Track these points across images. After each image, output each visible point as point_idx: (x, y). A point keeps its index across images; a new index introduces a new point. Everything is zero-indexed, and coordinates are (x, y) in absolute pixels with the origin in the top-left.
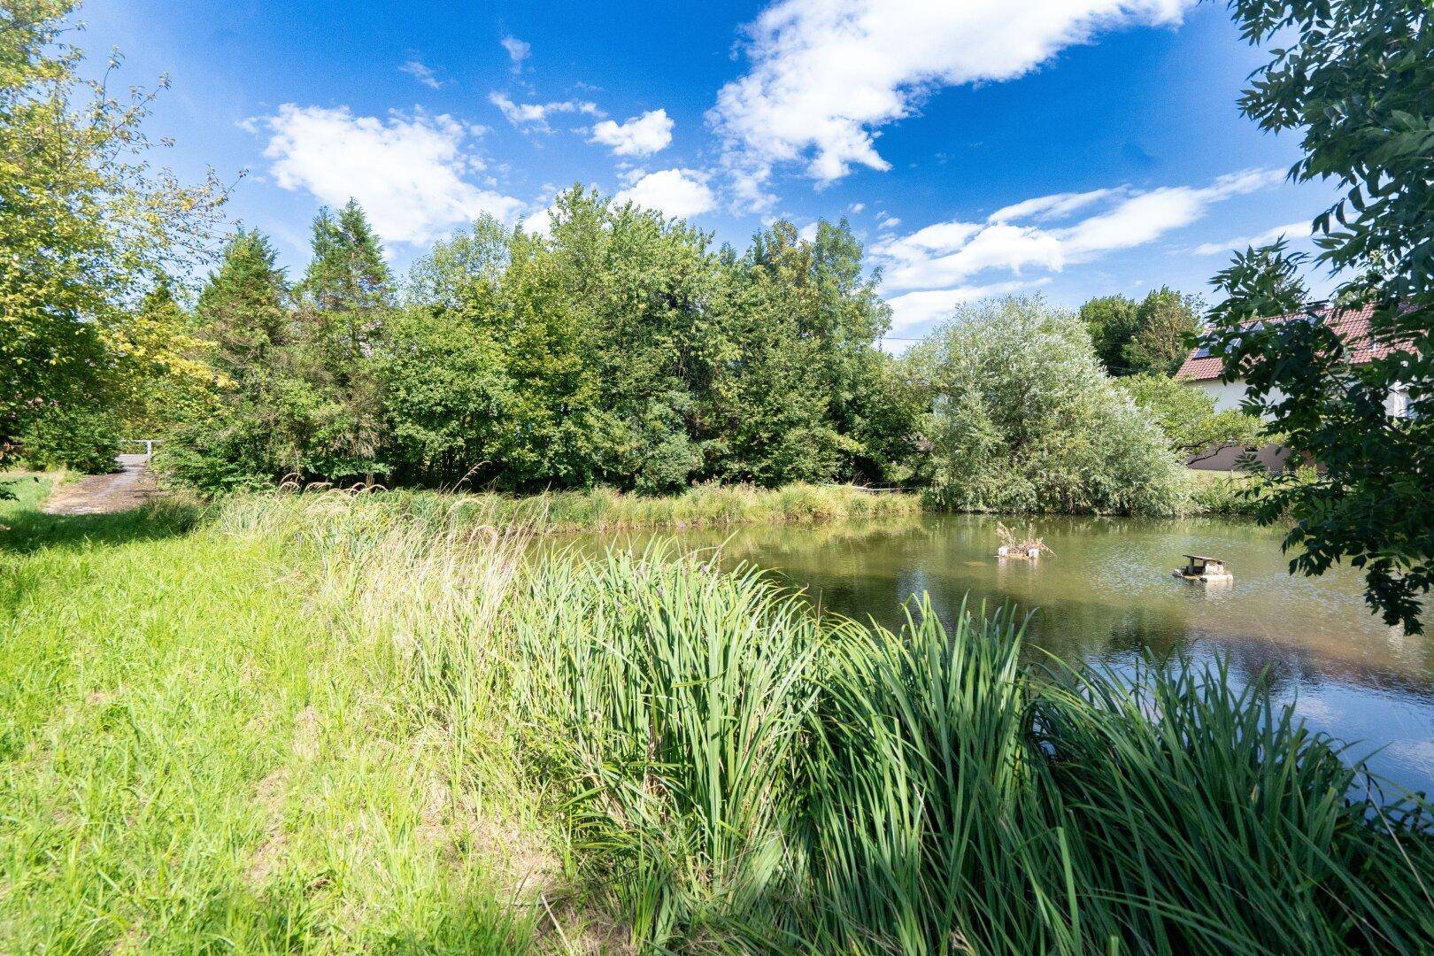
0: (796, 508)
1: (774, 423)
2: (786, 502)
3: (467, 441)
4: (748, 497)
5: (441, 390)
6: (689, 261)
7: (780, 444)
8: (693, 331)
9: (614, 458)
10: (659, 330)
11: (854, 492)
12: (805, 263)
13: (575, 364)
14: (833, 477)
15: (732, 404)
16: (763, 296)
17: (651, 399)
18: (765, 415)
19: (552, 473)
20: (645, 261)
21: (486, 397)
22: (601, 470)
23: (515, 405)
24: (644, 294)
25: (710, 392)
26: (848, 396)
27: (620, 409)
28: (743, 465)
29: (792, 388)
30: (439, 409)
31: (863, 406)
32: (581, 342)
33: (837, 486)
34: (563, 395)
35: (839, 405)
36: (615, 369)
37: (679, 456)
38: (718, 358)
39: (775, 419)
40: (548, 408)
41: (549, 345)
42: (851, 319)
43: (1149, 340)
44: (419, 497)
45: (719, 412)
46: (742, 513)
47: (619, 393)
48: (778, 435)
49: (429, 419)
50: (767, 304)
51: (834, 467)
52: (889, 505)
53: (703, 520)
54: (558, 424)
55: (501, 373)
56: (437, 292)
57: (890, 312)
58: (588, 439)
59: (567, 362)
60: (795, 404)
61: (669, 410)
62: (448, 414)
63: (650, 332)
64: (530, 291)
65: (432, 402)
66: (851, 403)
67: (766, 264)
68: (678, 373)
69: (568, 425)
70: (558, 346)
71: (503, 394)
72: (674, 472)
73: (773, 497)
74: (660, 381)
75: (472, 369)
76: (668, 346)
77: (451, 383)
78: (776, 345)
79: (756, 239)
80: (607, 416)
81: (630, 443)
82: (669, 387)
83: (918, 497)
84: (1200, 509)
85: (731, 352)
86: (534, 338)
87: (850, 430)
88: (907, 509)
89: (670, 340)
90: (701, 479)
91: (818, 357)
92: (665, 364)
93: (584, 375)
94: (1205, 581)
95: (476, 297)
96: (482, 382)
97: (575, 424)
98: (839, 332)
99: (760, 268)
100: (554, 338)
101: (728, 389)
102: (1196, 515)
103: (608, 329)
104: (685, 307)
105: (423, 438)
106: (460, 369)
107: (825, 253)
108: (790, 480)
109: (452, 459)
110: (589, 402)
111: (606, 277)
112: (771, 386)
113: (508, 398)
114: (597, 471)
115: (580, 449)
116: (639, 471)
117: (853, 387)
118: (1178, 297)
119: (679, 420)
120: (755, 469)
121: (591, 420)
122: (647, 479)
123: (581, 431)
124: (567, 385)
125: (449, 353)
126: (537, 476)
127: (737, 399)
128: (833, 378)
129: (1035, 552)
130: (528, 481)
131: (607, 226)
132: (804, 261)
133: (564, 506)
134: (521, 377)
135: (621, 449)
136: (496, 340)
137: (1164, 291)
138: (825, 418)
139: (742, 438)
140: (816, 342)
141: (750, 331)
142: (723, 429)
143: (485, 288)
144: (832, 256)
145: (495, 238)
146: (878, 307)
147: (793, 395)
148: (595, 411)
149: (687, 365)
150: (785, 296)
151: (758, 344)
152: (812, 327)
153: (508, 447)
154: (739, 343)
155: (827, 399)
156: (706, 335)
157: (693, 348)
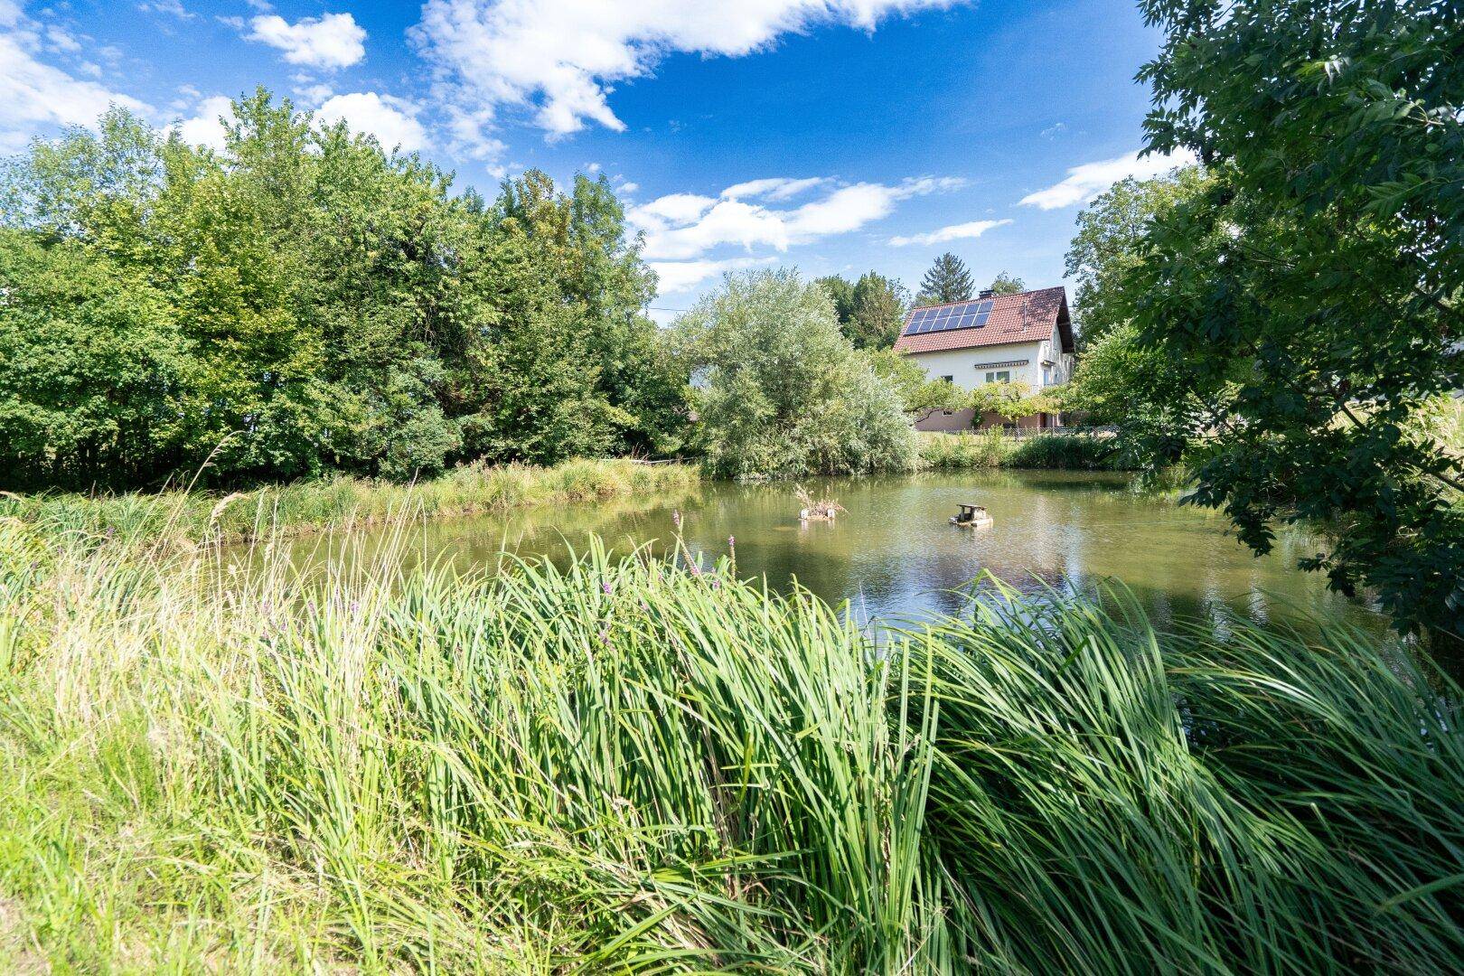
0: (579, 486)
1: (543, 395)
2: (567, 480)
3: (122, 423)
4: (524, 478)
5: (70, 353)
6: (428, 204)
7: (550, 418)
8: (441, 287)
9: (347, 439)
10: (394, 284)
11: (633, 466)
12: (564, 220)
13: (285, 323)
14: (608, 451)
15: (492, 374)
16: (519, 252)
17: (392, 367)
18: (532, 385)
19: (262, 462)
20: (373, 199)
21: (150, 363)
22: (332, 455)
23: (197, 374)
24: (373, 239)
25: (465, 360)
26: (620, 365)
27: (352, 380)
28: (510, 442)
29: (560, 356)
30: (69, 379)
31: (633, 376)
32: (292, 294)
33: (615, 461)
34: (270, 361)
35: (610, 375)
36: (341, 331)
37: (433, 435)
38: (474, 321)
39: (544, 390)
40: (250, 378)
41: (245, 295)
42: (618, 283)
43: (863, 319)
44: (54, 505)
45: (477, 384)
46: (521, 496)
47: (348, 361)
48: (548, 408)
49: (50, 394)
50: (525, 262)
51: (608, 440)
52: (671, 478)
53: (476, 506)
54: (267, 397)
55: (170, 331)
56: (43, 212)
57: (656, 278)
58: (312, 417)
59: (275, 319)
60: (565, 373)
61: (417, 381)
62: (83, 388)
63: (382, 287)
64: (208, 222)
65: (56, 369)
66: (622, 372)
67: (519, 217)
68: (422, 337)
69: (281, 399)
70: (259, 297)
71: (176, 358)
72: (431, 453)
73: (552, 475)
74: (402, 346)
75: (121, 323)
76: (409, 306)
77: (87, 343)
78: (539, 309)
79: (505, 186)
80: (336, 388)
81: (368, 420)
82: (414, 353)
83: (697, 467)
84: (927, 464)
85: (488, 315)
86: (220, 285)
87: (622, 401)
88: (687, 479)
89: (411, 298)
90: (466, 461)
91: (586, 323)
92: (406, 325)
93: (299, 337)
94: (975, 525)
95: (114, 224)
96: (140, 342)
97: (292, 398)
98: (606, 298)
99: (513, 221)
100: (251, 287)
101: (487, 356)
102: (925, 469)
103: (326, 279)
104: (427, 259)
105: (44, 421)
106: (100, 324)
107: (586, 211)
108: (562, 456)
109: (95, 450)
110: (309, 371)
111: (318, 213)
112: (536, 354)
113: (185, 366)
114: (327, 458)
115: (302, 429)
116: (383, 454)
117: (623, 357)
118: (884, 280)
119: (431, 394)
120: (525, 446)
121: (315, 394)
122: (394, 464)
123: (300, 407)
124: (273, 348)
125: (79, 299)
126: (239, 465)
127: (497, 368)
128: (601, 345)
129: (831, 513)
130: (225, 473)
131: (313, 149)
132: (563, 217)
133: (293, 502)
134: (206, 340)
135: (357, 429)
136: (156, 285)
137: (873, 275)
138: (596, 389)
139: (506, 412)
140: (583, 307)
141: (507, 291)
142: (482, 403)
143: (130, 211)
144: (592, 215)
145: (139, 142)
146: (644, 273)
147: (562, 364)
148: (318, 382)
149: (434, 327)
150: (544, 253)
151: (518, 306)
152: (576, 291)
153: (191, 429)
154: (496, 305)
155: (597, 369)
156: (456, 294)
157: (441, 309)
